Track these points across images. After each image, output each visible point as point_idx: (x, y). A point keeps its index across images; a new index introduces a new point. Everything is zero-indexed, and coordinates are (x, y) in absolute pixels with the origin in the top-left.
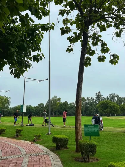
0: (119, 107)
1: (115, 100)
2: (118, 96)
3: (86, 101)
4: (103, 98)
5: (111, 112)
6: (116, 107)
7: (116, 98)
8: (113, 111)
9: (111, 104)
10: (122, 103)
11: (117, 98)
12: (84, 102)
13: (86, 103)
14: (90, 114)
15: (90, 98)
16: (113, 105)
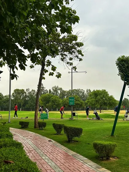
0: (61, 101)
1: (58, 93)
2: (62, 89)
3: (25, 93)
4: (46, 90)
5: (53, 106)
6: (59, 101)
7: (59, 91)
8: (54, 106)
9: (53, 98)
10: (65, 97)
11: (61, 91)
12: (23, 94)
13: (26, 95)
14: (29, 108)
15: (30, 90)
16: (56, 99)
